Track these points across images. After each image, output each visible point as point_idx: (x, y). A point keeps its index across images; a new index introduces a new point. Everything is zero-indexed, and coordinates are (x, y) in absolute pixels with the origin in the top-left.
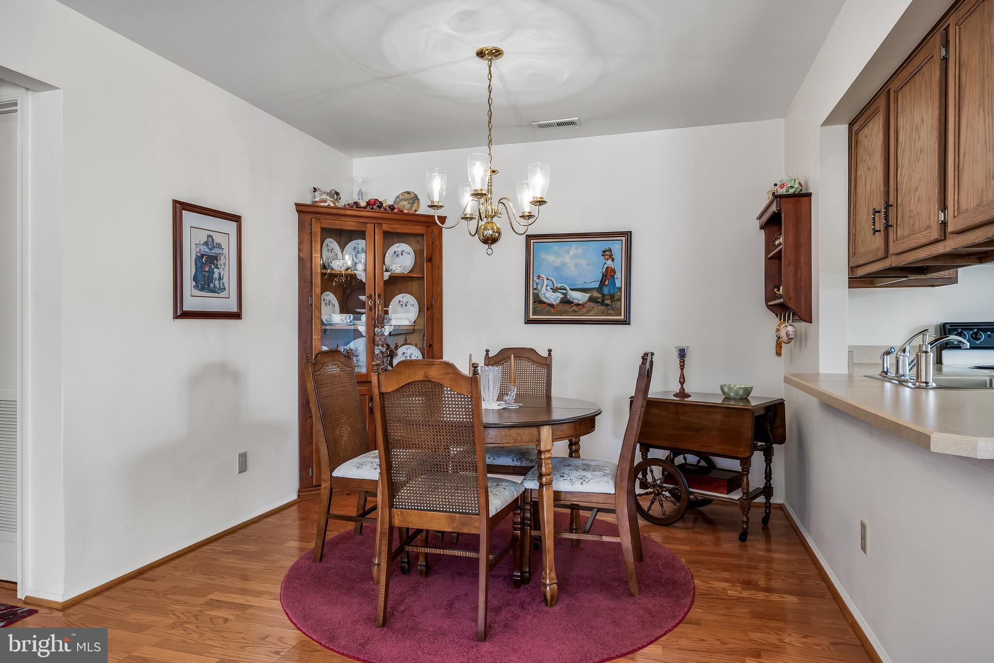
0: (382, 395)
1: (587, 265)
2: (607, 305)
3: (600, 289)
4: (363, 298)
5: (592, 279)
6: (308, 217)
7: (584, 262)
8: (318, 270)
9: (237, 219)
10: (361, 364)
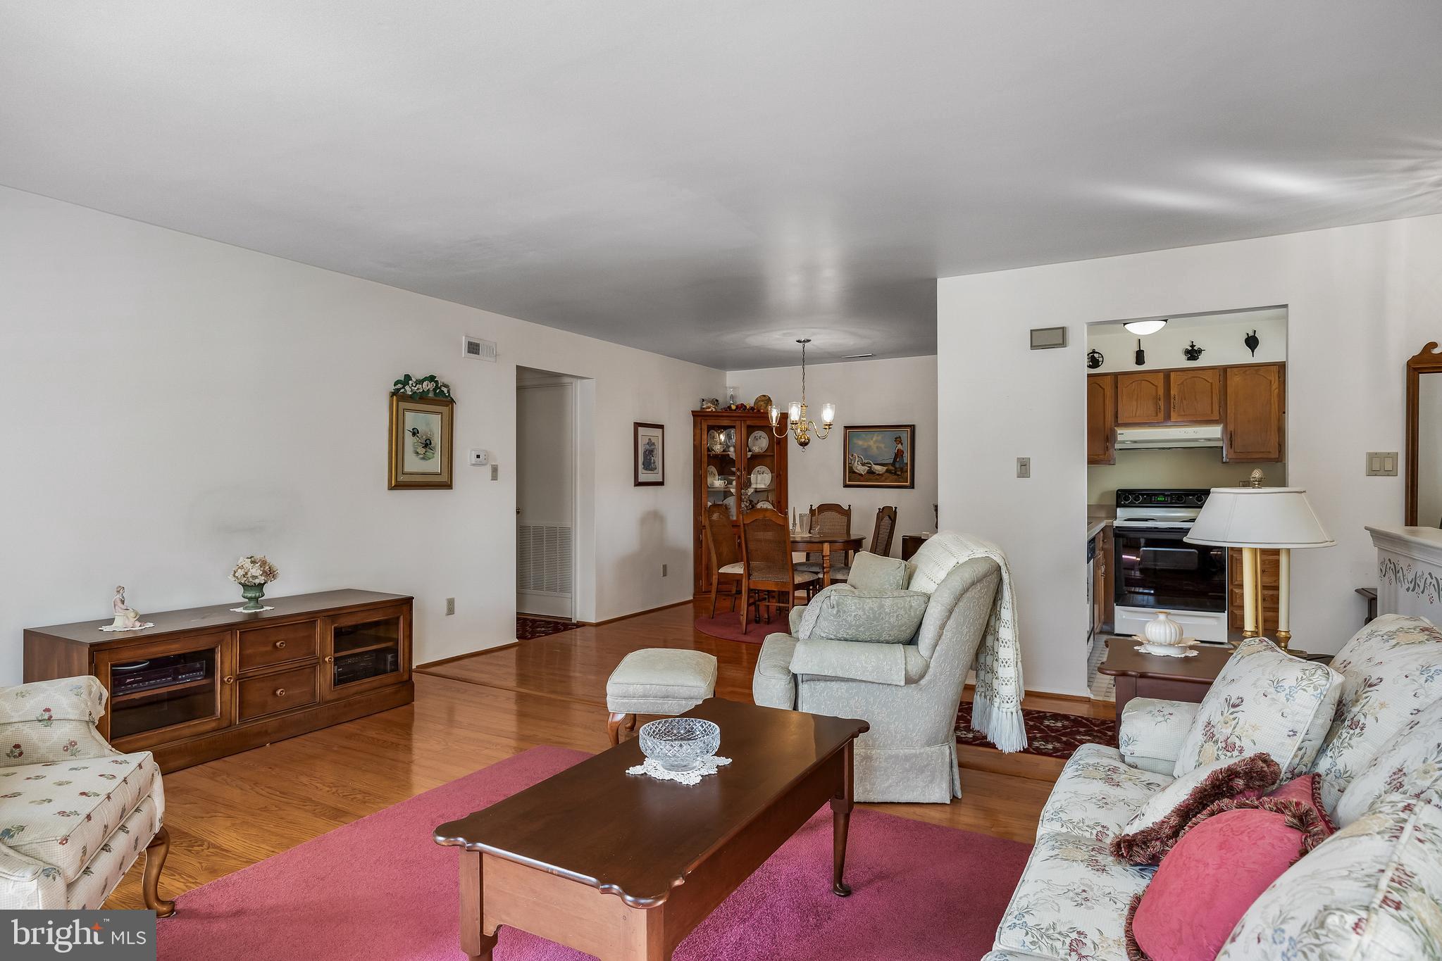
0: (744, 524)
1: (885, 447)
2: (898, 475)
3: (893, 464)
4: (734, 469)
5: (889, 458)
6: (699, 419)
7: (882, 446)
8: (705, 453)
9: (661, 427)
10: (733, 511)
